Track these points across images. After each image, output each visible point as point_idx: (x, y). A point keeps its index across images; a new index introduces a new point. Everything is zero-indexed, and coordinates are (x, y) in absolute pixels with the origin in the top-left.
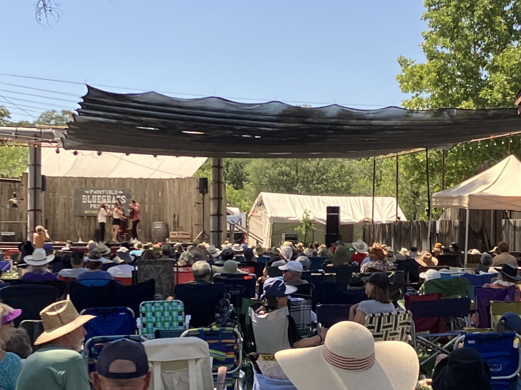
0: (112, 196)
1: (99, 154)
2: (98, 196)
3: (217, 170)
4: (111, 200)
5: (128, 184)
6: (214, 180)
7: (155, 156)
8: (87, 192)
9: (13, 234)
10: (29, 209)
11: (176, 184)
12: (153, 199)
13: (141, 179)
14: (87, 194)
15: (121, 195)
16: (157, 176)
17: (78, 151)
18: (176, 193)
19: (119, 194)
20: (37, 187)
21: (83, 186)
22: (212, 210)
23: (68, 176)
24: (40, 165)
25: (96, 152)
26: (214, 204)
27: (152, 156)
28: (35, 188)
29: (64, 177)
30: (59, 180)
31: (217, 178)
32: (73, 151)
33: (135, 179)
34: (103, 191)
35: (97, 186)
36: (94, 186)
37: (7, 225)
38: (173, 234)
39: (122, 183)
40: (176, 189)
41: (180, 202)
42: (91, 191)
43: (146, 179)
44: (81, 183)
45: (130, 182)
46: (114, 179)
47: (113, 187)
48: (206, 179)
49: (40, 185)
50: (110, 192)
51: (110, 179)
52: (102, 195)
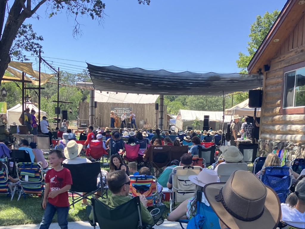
0: (125, 110)
1: (117, 93)
2: (120, 110)
3: (162, 100)
4: (124, 112)
5: (131, 105)
6: (161, 104)
7: (138, 94)
8: (115, 109)
9: (85, 124)
10: (90, 115)
11: (149, 106)
12: (140, 111)
13: (136, 104)
14: (115, 110)
15: (128, 110)
16: (141, 102)
17: (109, 92)
18: (148, 109)
19: (127, 110)
20: (93, 106)
21: (114, 106)
22: (159, 116)
23: (108, 102)
24: (94, 97)
25: (115, 93)
26: (160, 114)
27: (137, 94)
28: (92, 107)
29: (107, 103)
30: (105, 104)
31: (162, 104)
32: (107, 92)
33: (134, 104)
34: (121, 108)
35: (119, 106)
36: (118, 106)
37: (84, 121)
38: (145, 126)
39: (129, 105)
40: (149, 108)
41: (150, 114)
42: (117, 108)
43: (137, 104)
44: (113, 105)
45: (132, 105)
46: (126, 104)
47: (125, 107)
48: (158, 104)
49: (94, 105)
50: (124, 109)
51: (124, 104)
52: (121, 110)
